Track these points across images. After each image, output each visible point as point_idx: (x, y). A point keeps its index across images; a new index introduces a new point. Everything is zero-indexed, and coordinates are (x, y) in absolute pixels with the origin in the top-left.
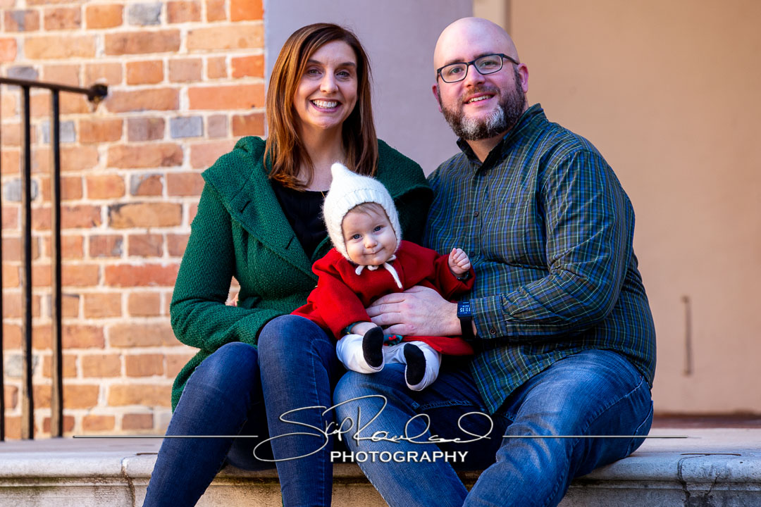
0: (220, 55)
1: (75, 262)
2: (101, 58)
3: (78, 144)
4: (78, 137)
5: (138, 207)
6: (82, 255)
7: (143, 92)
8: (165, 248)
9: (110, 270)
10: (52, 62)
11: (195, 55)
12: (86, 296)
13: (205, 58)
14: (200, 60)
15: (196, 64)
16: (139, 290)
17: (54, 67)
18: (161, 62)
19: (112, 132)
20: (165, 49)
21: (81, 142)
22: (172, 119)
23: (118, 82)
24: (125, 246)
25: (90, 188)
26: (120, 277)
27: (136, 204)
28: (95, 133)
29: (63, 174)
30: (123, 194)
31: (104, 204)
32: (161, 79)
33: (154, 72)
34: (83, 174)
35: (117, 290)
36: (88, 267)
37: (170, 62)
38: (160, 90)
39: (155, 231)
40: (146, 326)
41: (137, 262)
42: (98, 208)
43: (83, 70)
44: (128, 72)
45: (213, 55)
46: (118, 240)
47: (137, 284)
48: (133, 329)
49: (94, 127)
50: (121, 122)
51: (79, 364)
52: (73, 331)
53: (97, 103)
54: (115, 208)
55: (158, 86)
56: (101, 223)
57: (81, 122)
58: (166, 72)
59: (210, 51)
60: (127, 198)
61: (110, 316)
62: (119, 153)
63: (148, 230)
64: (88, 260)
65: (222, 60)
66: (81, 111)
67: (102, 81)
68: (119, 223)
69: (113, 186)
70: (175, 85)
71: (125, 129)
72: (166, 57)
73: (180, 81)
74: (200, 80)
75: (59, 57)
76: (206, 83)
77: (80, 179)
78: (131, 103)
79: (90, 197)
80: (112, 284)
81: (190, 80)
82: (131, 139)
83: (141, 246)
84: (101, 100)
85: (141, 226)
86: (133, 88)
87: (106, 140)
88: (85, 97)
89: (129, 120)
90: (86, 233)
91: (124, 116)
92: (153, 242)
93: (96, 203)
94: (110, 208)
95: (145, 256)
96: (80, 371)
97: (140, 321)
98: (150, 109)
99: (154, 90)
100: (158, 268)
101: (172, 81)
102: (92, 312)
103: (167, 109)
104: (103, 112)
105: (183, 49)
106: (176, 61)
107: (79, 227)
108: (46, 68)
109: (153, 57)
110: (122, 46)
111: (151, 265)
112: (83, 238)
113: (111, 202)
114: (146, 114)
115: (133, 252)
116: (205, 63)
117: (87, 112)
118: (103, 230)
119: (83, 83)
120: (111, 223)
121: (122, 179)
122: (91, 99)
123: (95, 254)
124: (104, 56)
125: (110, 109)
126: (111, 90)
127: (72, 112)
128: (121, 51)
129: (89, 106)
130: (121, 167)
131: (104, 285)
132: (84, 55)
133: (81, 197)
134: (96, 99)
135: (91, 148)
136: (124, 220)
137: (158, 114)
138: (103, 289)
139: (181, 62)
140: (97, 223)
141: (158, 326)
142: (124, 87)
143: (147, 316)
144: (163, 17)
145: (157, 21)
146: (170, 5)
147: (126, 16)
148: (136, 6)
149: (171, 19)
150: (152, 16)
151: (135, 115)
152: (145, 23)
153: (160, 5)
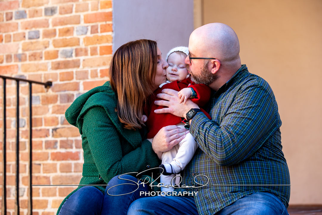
0: (95, 68)
1: (39, 151)
2: (50, 71)
3: (41, 105)
4: (41, 102)
5: (63, 129)
6: (41, 148)
7: (66, 84)
8: (74, 145)
9: (53, 154)
10: (31, 73)
11: (86, 69)
12: (43, 164)
13: (89, 70)
14: (88, 71)
15: (86, 72)
16: (64, 162)
17: (32, 75)
18: (73, 72)
19: (53, 100)
20: (74, 67)
21: (42, 104)
22: (77, 94)
23: (56, 80)
24: (58, 145)
25: (45, 122)
26: (57, 157)
27: (63, 128)
28: (47, 101)
29: (33, 117)
30: (58, 124)
31: (51, 128)
32: (72, 78)
33: (70, 76)
34: (43, 116)
35: (55, 162)
36: (44, 153)
37: (76, 72)
38: (72, 83)
39: (70, 138)
40: (66, 176)
41: (63, 151)
42: (48, 130)
43: (43, 76)
44: (60, 76)
45: (93, 69)
46: (56, 142)
47: (63, 160)
48: (61, 177)
49: (47, 98)
50: (57, 96)
51: (41, 191)
52: (38, 178)
53: (48, 89)
54: (55, 130)
55: (72, 81)
56: (49, 135)
57: (42, 96)
58: (75, 76)
59: (92, 67)
60: (59, 126)
61: (52, 172)
62: (57, 108)
63: (67, 138)
64: (44, 150)
65: (96, 71)
66: (42, 92)
67: (50, 80)
68: (56, 135)
69: (54, 121)
70: (78, 81)
71: (59, 98)
72: (74, 70)
73: (80, 79)
74: (88, 78)
75: (34, 71)
76: (90, 80)
77: (41, 119)
78: (61, 88)
79: (45, 125)
80: (54, 160)
81: (84, 79)
82: (61, 102)
83: (64, 144)
84: (50, 87)
85: (65, 136)
86: (62, 82)
87: (51, 103)
88: (43, 86)
89: (61, 95)
90: (44, 139)
91: (58, 93)
92: (69, 143)
93: (47, 128)
94: (53, 130)
95: (66, 148)
96: (41, 194)
97: (64, 174)
98: (68, 90)
99: (70, 83)
100: (71, 153)
101: (77, 79)
102: (46, 171)
103: (75, 90)
104: (50, 92)
105: (81, 67)
106: (79, 72)
107: (41, 137)
108: (29, 76)
109: (69, 70)
110: (58, 66)
111: (68, 152)
112: (42, 142)
113: (53, 127)
114: (67, 92)
115: (61, 147)
116: (90, 72)
117: (44, 92)
118: (50, 138)
119: (43, 81)
120: (53, 136)
121: (57, 118)
122: (46, 87)
123: (47, 148)
124: (51, 70)
125: (53, 91)
126: (54, 83)
127: (39, 92)
128: (57, 68)
129: (45, 90)
130: (57, 114)
131: (51, 160)
132: (43, 70)
133: (41, 125)
134: (48, 87)
135: (46, 106)
136: (58, 134)
137: (71, 92)
138: (50, 162)
139: (81, 72)
140: (48, 135)
141: (71, 176)
142: (58, 82)
143: (67, 172)
144: (74, 54)
145: (71, 56)
146: (76, 50)
147: (59, 55)
148: (63, 50)
149: (77, 55)
150: (69, 54)
151: (63, 93)
152: (67, 57)
153: (72, 50)
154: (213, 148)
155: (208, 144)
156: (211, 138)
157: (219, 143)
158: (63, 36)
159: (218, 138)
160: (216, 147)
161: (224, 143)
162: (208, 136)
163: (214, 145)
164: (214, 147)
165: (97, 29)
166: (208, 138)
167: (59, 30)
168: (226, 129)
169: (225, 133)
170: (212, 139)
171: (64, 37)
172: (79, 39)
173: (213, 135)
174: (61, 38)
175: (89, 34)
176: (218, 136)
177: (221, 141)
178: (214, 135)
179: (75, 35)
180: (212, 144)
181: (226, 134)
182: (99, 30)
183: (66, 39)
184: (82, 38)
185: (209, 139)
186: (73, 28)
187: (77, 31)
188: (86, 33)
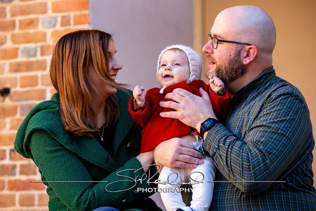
2: (7, 75)
7: (28, 92)
9: (10, 182)
16: (25, 192)
18: (37, 76)
19: (11, 112)
20: (39, 69)
23: (16, 86)
24: (18, 170)
28: (3, 113)
31: (8, 149)
32: (36, 84)
33: (33, 81)
35: (13, 192)
37: (41, 76)
38: (37, 91)
41: (24, 177)
44: (21, 81)
46: (14, 167)
47: (23, 189)
49: (3, 109)
50: (17, 107)
53: (5, 97)
54: (13, 151)
55: (36, 88)
56: (6, 158)
58: (40, 81)
62: (16, 122)
63: (29, 161)
67: (7, 86)
68: (15, 158)
69: (12, 139)
70: (44, 87)
71: (19, 110)
72: (40, 73)
73: (46, 85)
78: (22, 97)
80: (11, 189)
83: (25, 170)
86: (23, 89)
87: (9, 116)
89: (21, 106)
91: (18, 103)
92: (32, 167)
93: (4, 148)
94: (11, 150)
95: (27, 175)
97: (25, 208)
98: (31, 99)
99: (33, 90)
101: (43, 85)
103: (40, 98)
104: (8, 102)
105: (48, 69)
109: (33, 73)
110: (17, 68)
113: (11, 147)
114: (30, 102)
115: (22, 173)
117: (0, 102)
118: (7, 162)
120: (11, 158)
122: (2, 95)
123: (3, 174)
124: (9, 73)
125: (11, 100)
126: (12, 90)
128: (17, 71)
129: (1, 98)
131: (7, 190)
134: (5, 95)
135: (1, 120)
136: (17, 156)
137: (35, 102)
138: (6, 192)
140: (4, 158)
142: (18, 89)
143: (28, 205)
144: (39, 53)
145: (35, 55)
146: (42, 47)
147: (20, 53)
148: (25, 48)
149: (42, 54)
150: (32, 53)
151: (24, 103)
152: (29, 56)
153: (37, 47)
154: (237, 168)
155: (231, 162)
156: (235, 155)
157: (246, 162)
158: (24, 29)
159: (244, 155)
160: (242, 167)
161: (253, 162)
162: (231, 153)
163: (240, 164)
164: (240, 167)
165: (69, 21)
166: (230, 155)
167: (20, 21)
168: (254, 145)
169: (253, 150)
170: (237, 156)
171: (26, 31)
172: (45, 34)
173: (237, 151)
174: (22, 31)
175: (58, 27)
176: (245, 153)
177: (249, 160)
178: (239, 151)
179: (40, 28)
180: (236, 163)
181: (255, 151)
182: (72, 22)
183: (28, 33)
184: (49, 32)
185: (232, 156)
186: (38, 19)
187: (43, 23)
188: (54, 26)
